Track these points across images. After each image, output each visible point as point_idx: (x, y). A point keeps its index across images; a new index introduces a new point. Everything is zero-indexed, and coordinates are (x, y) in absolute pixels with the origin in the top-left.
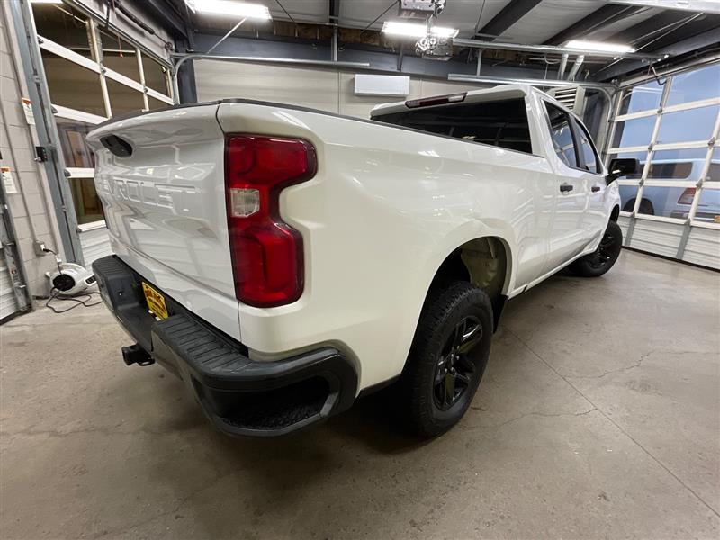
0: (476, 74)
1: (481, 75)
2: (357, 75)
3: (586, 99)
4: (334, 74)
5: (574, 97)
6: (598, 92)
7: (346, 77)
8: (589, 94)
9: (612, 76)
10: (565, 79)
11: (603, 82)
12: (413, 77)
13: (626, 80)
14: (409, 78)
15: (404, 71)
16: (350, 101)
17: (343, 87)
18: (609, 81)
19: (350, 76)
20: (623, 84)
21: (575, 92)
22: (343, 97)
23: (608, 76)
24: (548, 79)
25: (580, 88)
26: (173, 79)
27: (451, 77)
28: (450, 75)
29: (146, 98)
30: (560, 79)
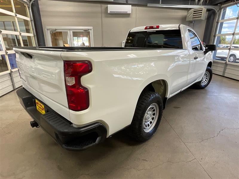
0: (159, 3)
1: (162, 3)
2: (108, 5)
3: (207, 12)
4: (99, 5)
5: (201, 13)
6: (212, 9)
7: (104, 6)
8: (208, 10)
9: (218, 3)
10: (198, 4)
11: (214, 5)
12: (133, 5)
13: (224, 4)
14: (131, 6)
15: (129, 2)
16: (107, 17)
17: (103, 11)
18: (217, 5)
19: (106, 6)
20: (223, 6)
21: (202, 10)
22: (103, 15)
23: (217, 3)
24: (190, 5)
25: (204, 8)
26: (29, 9)
27: (149, 5)
28: (148, 4)
29: (16, 19)
30: (196, 5)
